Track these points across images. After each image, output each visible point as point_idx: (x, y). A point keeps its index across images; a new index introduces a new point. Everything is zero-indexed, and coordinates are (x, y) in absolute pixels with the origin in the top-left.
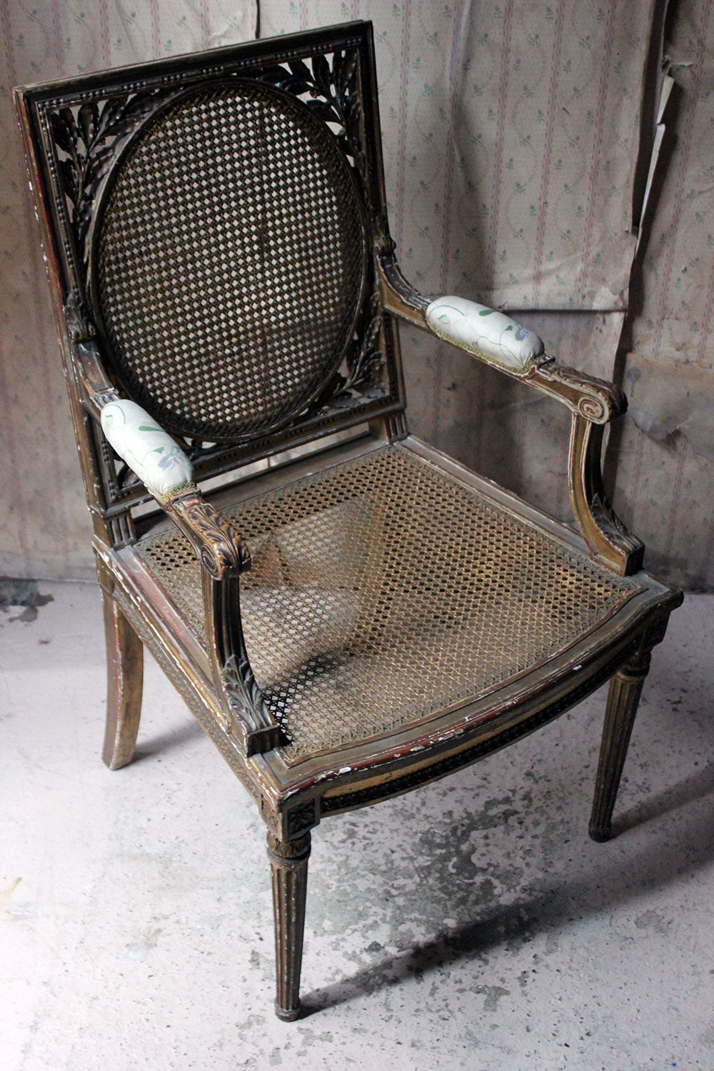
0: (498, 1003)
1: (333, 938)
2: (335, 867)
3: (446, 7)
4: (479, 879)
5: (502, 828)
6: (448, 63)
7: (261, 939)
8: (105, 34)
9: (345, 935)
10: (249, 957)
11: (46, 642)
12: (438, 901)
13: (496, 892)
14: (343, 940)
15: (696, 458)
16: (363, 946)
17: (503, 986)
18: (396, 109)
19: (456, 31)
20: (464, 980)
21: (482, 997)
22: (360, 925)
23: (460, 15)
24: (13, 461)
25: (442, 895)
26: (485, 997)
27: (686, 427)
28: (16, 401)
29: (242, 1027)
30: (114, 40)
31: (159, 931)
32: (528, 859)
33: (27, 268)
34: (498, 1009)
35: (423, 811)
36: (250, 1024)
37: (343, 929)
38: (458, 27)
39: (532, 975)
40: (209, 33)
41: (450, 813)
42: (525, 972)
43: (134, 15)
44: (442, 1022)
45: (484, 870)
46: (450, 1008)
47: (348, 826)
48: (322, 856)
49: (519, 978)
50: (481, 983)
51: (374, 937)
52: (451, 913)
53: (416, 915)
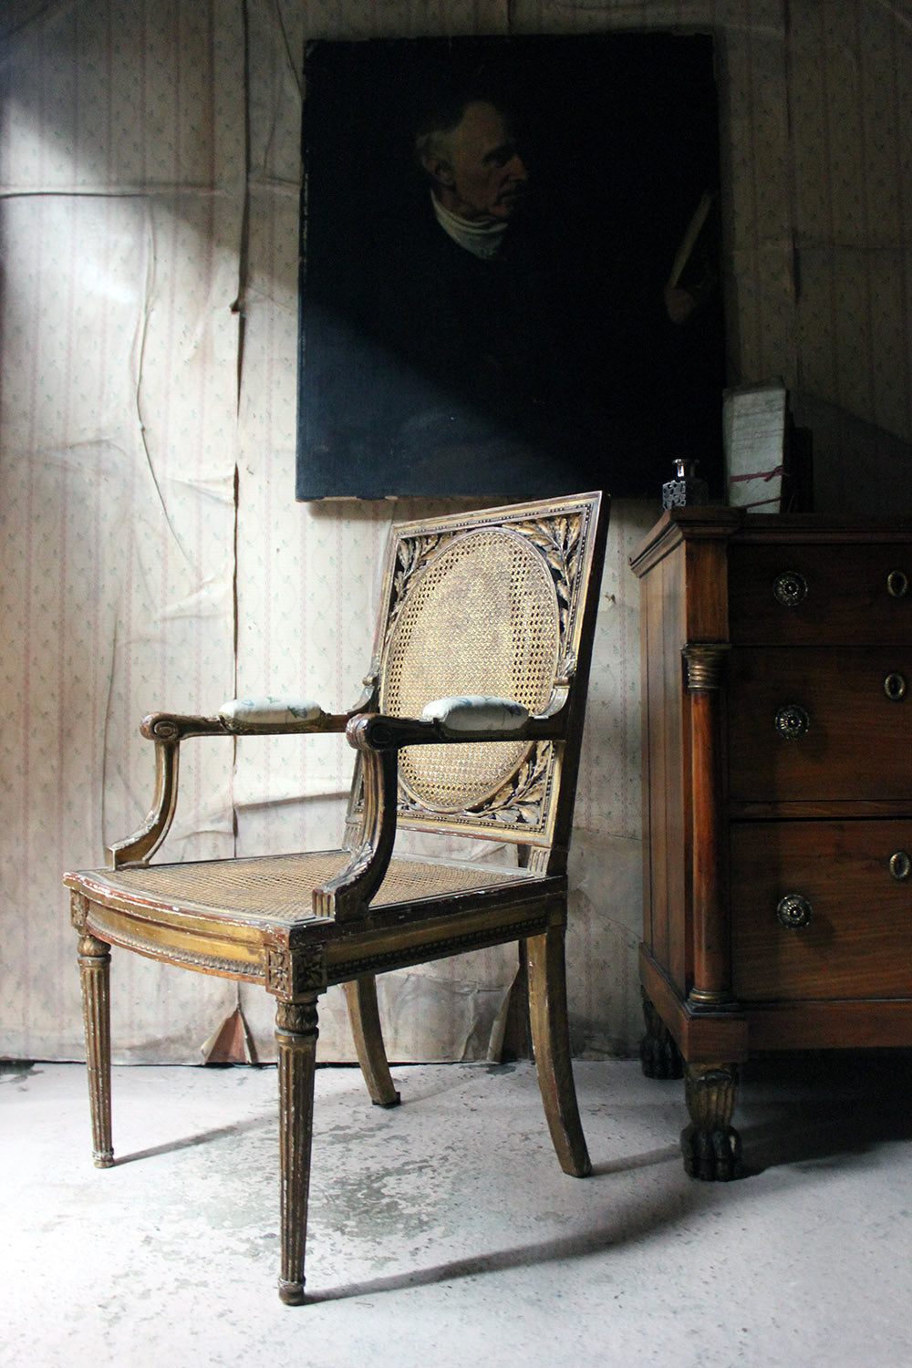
0: (386, 1266)
1: (231, 1231)
2: (247, 1194)
3: (367, 558)
4: (385, 1201)
5: (416, 1174)
6: (370, 596)
7: (158, 1230)
8: (129, 583)
9: (243, 1229)
10: (143, 1239)
11: (25, 1090)
12: (342, 1212)
13: (400, 1207)
14: (240, 1231)
15: (599, 918)
16: (259, 1235)
17: (394, 1256)
18: (335, 630)
19: (374, 574)
20: (354, 1254)
21: (369, 1263)
22: (260, 1224)
23: (377, 563)
24: (25, 937)
25: (346, 1209)
26: (373, 1262)
27: (586, 886)
28: (34, 881)
29: (120, 1277)
30: (135, 586)
31: (59, 1223)
32: (436, 1189)
33: (55, 762)
34: (385, 1269)
35: (342, 1167)
36: (127, 1275)
37: (242, 1226)
38: (376, 570)
39: (424, 1250)
40: (201, 579)
41: (368, 1169)
42: (417, 1249)
43: (150, 569)
44: (324, 1277)
45: (392, 1196)
46: (335, 1268)
47: (267, 1174)
48: (236, 1189)
49: (410, 1252)
50: (370, 1255)
51: (269, 1230)
52: (352, 1218)
53: (318, 1219)
